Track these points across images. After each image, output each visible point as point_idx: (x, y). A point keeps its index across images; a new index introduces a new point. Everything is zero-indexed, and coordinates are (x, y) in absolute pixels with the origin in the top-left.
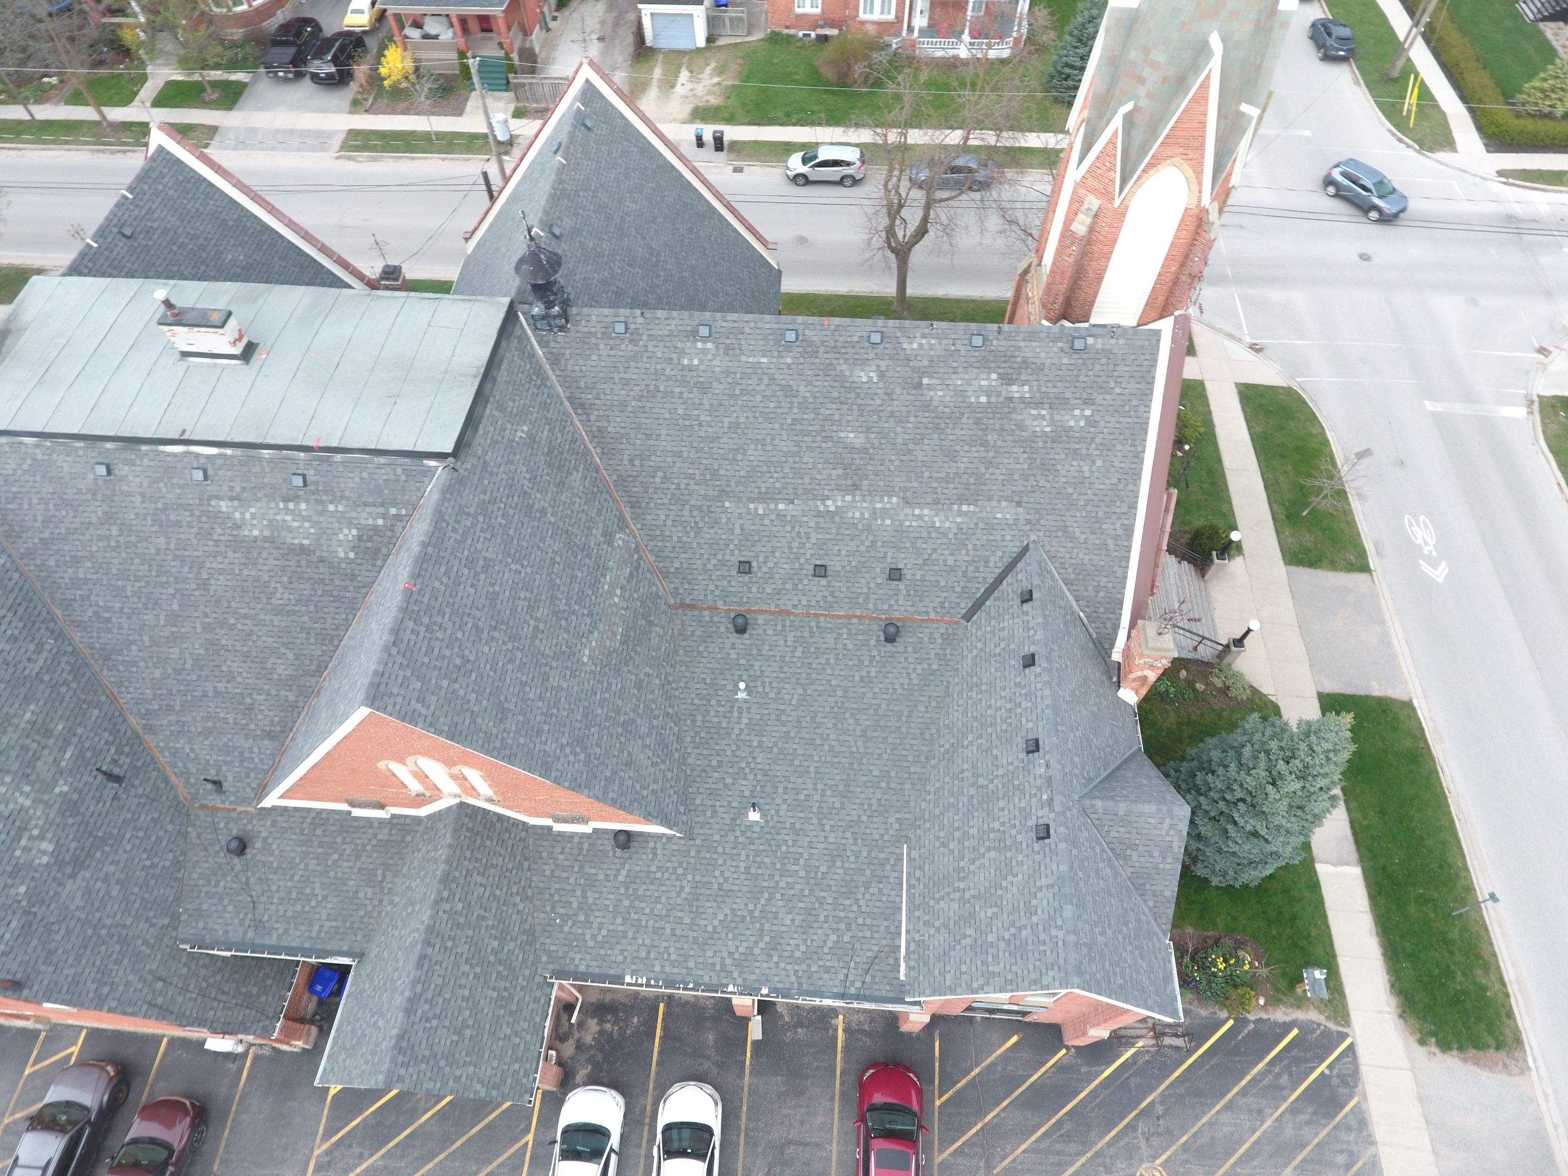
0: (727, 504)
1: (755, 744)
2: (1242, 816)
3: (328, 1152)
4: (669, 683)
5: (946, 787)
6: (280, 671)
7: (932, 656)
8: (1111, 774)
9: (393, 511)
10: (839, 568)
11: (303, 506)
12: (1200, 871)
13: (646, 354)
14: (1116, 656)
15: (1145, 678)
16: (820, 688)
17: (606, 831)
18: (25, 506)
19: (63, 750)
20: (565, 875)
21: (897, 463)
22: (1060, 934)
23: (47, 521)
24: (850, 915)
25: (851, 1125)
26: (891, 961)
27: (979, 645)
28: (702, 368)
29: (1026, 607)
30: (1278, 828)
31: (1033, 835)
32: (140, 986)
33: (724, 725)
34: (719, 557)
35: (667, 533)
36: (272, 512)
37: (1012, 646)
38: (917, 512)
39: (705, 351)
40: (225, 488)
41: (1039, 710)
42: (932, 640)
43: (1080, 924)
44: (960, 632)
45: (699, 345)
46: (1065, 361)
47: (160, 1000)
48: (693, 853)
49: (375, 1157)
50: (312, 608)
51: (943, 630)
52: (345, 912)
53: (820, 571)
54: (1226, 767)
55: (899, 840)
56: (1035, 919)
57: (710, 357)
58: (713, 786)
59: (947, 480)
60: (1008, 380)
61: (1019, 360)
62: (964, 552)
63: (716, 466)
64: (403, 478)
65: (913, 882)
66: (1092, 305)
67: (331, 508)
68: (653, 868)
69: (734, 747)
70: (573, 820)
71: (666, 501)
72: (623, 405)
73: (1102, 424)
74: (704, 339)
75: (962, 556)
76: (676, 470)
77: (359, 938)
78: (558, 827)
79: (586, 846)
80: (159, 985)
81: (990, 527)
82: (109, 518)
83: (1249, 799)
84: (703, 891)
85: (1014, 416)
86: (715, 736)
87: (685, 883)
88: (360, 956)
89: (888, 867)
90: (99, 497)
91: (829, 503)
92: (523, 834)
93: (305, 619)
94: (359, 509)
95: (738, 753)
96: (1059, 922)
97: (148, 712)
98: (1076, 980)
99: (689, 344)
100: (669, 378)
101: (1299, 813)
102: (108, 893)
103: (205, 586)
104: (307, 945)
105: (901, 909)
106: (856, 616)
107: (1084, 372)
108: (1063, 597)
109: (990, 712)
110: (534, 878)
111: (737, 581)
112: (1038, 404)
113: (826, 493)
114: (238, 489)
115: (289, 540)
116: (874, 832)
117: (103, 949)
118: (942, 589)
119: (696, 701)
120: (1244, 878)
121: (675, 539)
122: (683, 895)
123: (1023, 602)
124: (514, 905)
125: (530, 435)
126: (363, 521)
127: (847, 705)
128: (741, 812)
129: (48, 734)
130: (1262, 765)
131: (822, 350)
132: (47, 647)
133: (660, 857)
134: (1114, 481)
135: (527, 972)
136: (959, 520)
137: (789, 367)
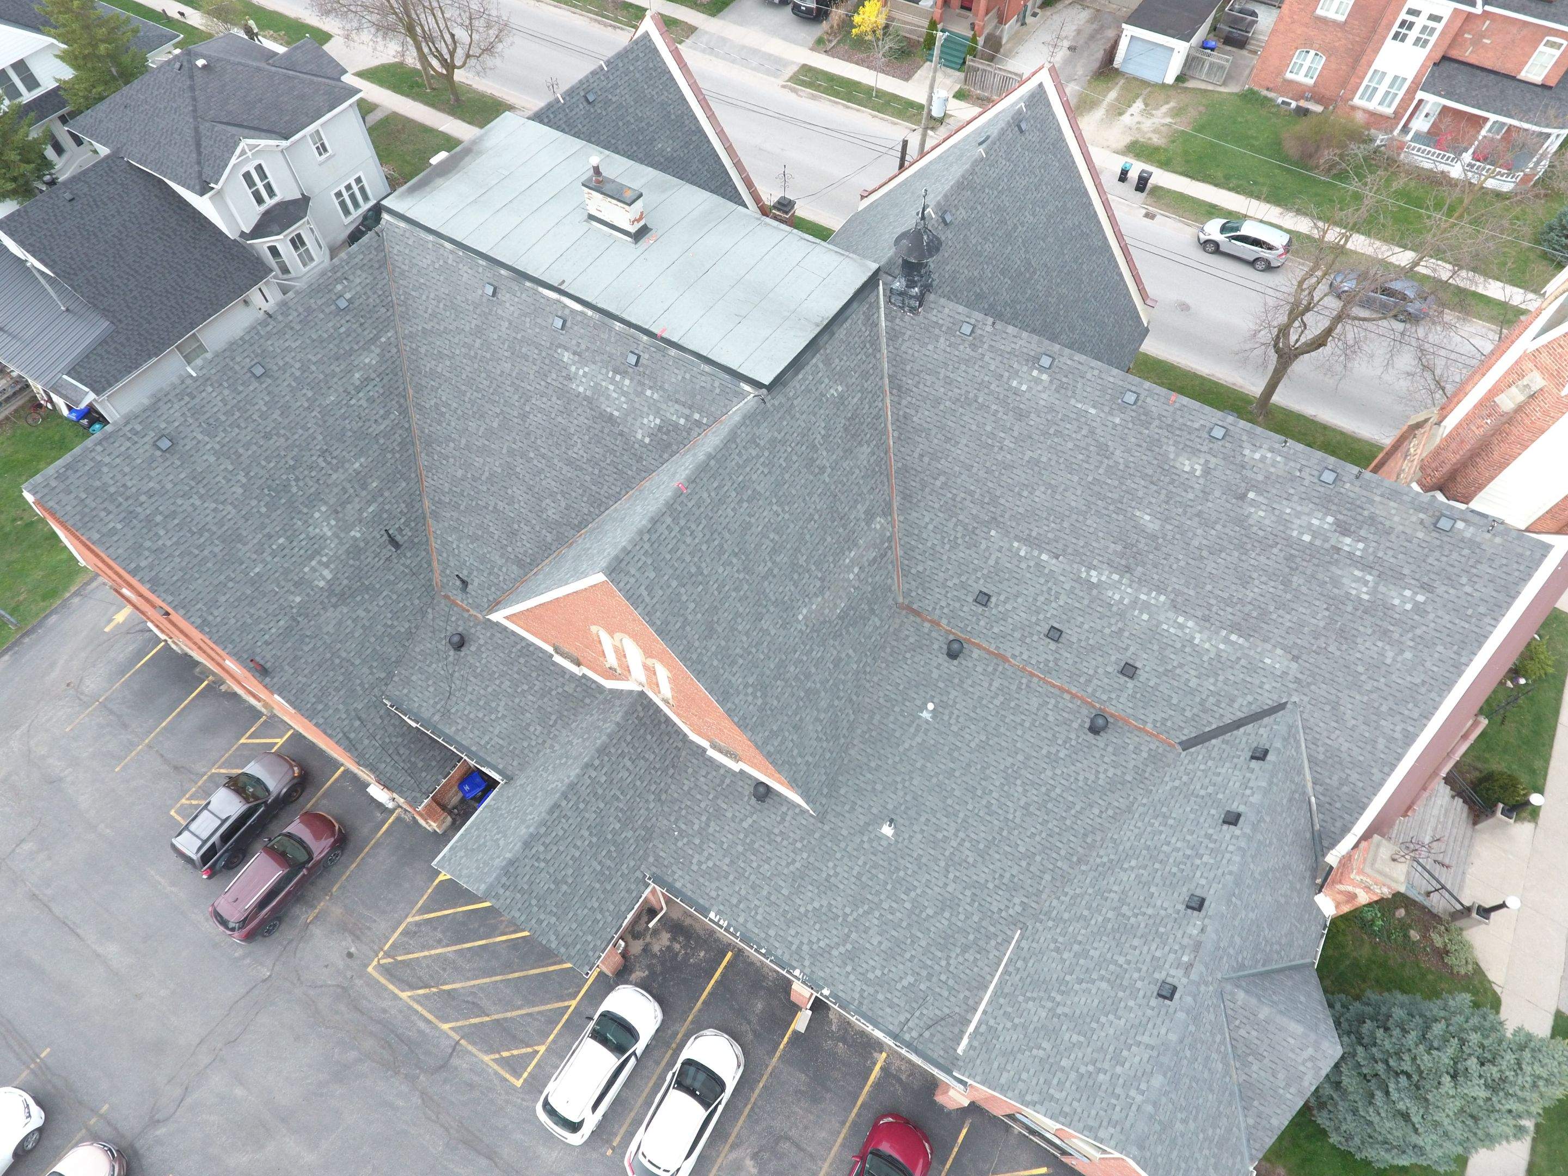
0: (993, 533)
1: (918, 765)
2: (1399, 1090)
3: (418, 924)
4: (865, 672)
5: (1087, 897)
6: (550, 513)
7: (1131, 765)
8: (1268, 973)
9: (697, 416)
10: (1074, 640)
11: (627, 382)
12: (1322, 1119)
13: (980, 363)
14: (1332, 858)
15: (1353, 896)
16: (1004, 744)
17: (750, 777)
18: (424, 297)
19: (369, 503)
20: (699, 797)
21: (1182, 563)
22: (1139, 1098)
23: (434, 315)
24: (937, 967)
25: (849, 1157)
26: (956, 1030)
27: (1185, 778)
28: (1028, 395)
29: (1254, 764)
30: (1436, 1124)
31: (1155, 989)
32: (344, 716)
33: (897, 734)
34: (963, 578)
35: (924, 536)
36: (600, 377)
37: (1220, 796)
38: (1181, 620)
39: (1037, 381)
40: (574, 342)
41: (1220, 871)
42: (1137, 750)
43: (1164, 1100)
44: (1171, 756)
45: (1035, 373)
46: (1420, 535)
47: (352, 736)
48: (817, 835)
49: (449, 949)
50: (596, 472)
51: (1153, 747)
52: (513, 737)
53: (1055, 634)
54: (1405, 1031)
55: (1014, 923)
56: (1119, 1069)
57: (1040, 388)
58: (862, 785)
59: (1229, 602)
60: (1343, 529)
61: (1366, 513)
62: (1212, 680)
63: (998, 493)
64: (717, 391)
65: (1011, 969)
66: (1480, 488)
67: (649, 393)
68: (776, 831)
69: (897, 759)
70: (728, 753)
71: (937, 506)
72: (938, 401)
73: (1431, 616)
74: (1042, 369)
75: (1209, 684)
76: (959, 481)
77: (515, 763)
78: (711, 753)
79: (727, 781)
80: (357, 723)
81: (1252, 669)
82: (478, 332)
83: (1415, 1077)
84: (811, 873)
85: (1333, 569)
86: (885, 741)
87: (798, 858)
88: (509, 779)
89: (993, 943)
90: (478, 311)
91: (1093, 573)
92: (680, 745)
93: (588, 478)
94: (670, 404)
95: (899, 766)
96: (1143, 1086)
97: (440, 502)
98: (1135, 1151)
99: (1025, 369)
100: (991, 393)
101: (1470, 1122)
102: (352, 632)
103: (524, 417)
104: (474, 749)
105: (987, 988)
106: (1068, 692)
107: (1437, 554)
108: (1300, 772)
109: (1165, 848)
110: (673, 787)
111: (971, 607)
112: (1367, 568)
113: (1095, 562)
114: (583, 347)
115: (603, 407)
116: (995, 903)
117: (331, 674)
118: (1170, 706)
119: (881, 700)
120: (1370, 1153)
121: (929, 544)
122: (792, 868)
123: (1253, 758)
124: (647, 801)
125: (841, 396)
126: (668, 415)
127: (1023, 772)
128: (877, 821)
129: (364, 486)
130: (1450, 1051)
131: (1157, 423)
132: (392, 416)
133: (786, 824)
134: (1418, 681)
135: (632, 863)
136: (1222, 646)
137: (1115, 426)
